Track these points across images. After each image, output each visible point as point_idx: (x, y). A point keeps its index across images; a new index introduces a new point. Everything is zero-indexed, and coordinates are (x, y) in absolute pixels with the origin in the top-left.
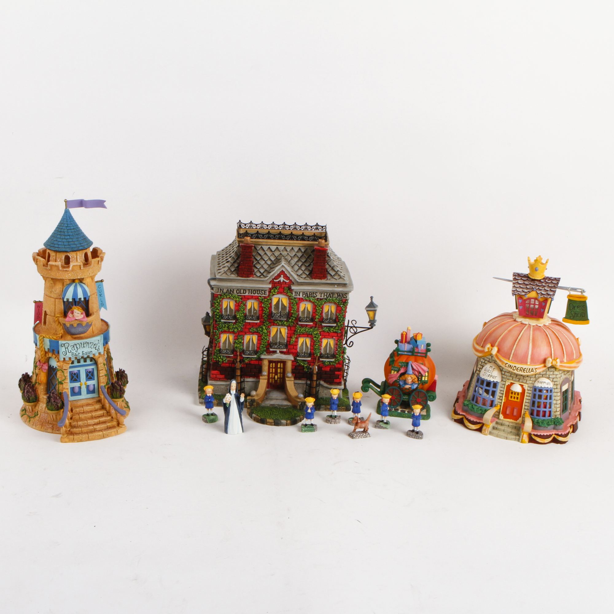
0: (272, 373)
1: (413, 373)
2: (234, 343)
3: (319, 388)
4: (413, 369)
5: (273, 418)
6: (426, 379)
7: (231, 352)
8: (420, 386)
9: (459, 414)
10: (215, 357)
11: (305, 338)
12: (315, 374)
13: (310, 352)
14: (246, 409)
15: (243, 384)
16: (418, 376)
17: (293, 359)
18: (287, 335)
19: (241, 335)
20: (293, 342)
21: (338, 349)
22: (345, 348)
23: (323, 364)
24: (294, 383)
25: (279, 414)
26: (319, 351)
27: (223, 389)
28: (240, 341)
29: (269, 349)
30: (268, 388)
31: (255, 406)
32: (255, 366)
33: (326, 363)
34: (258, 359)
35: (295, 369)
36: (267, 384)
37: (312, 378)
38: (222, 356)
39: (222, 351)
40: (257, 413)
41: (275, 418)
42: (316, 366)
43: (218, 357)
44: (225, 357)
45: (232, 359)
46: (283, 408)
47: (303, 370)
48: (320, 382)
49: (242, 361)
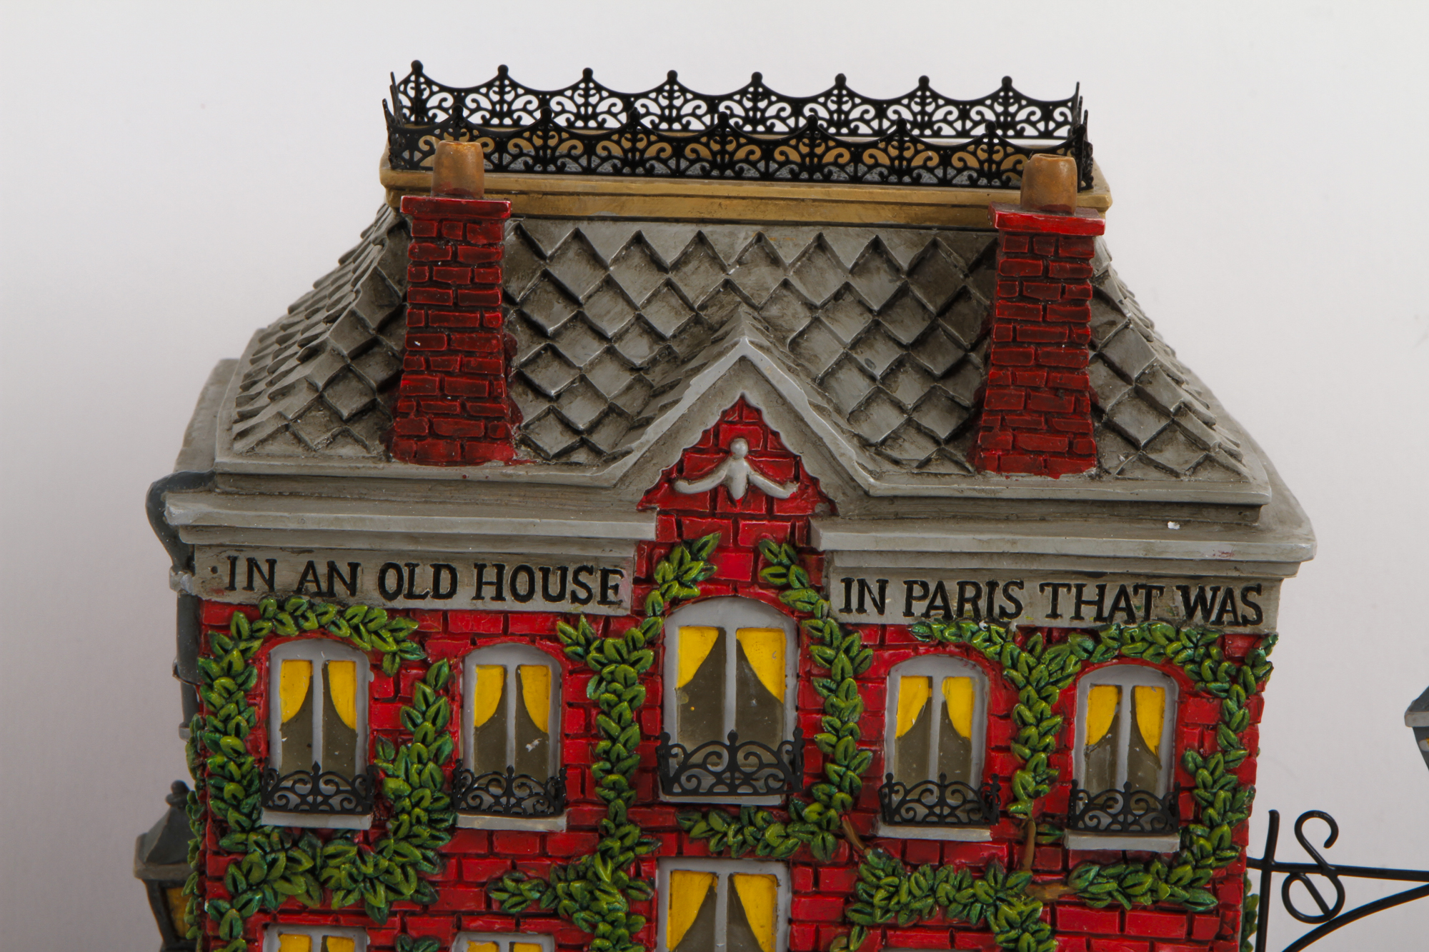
18: (792, 936)
19: (426, 937)
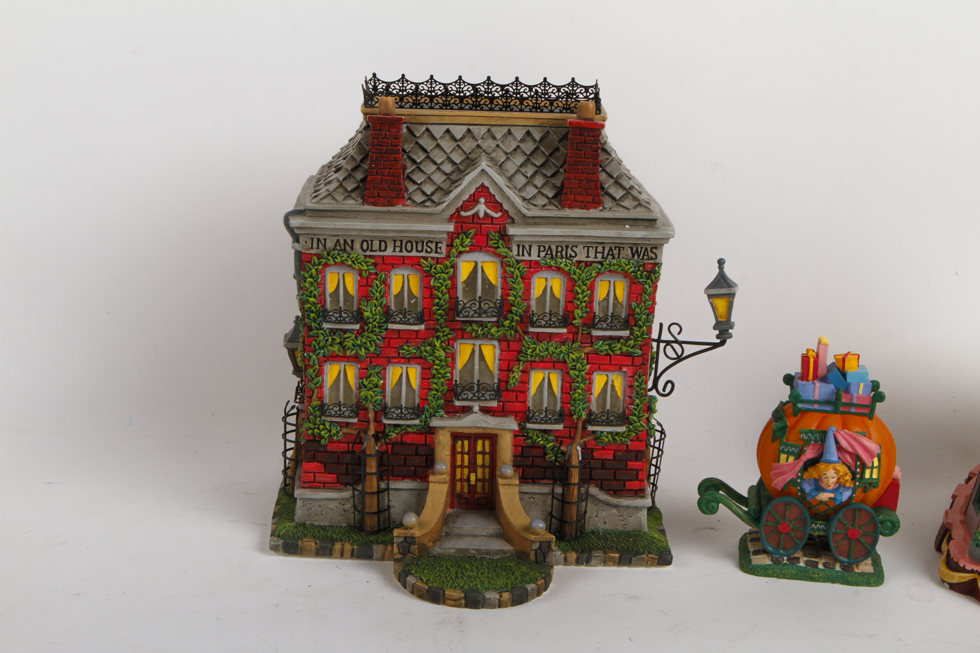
0: (462, 467)
1: (839, 458)
2: (360, 387)
3: (586, 506)
4: (839, 448)
5: (462, 587)
6: (875, 476)
7: (352, 411)
8: (858, 495)
9: (963, 570)
10: (312, 426)
11: (547, 372)
12: (575, 467)
13: (562, 408)
14: (392, 563)
15: (387, 498)
16: (853, 469)
17: (516, 427)
18: (500, 364)
19: (378, 365)
20: (516, 383)
21: (634, 401)
22: (653, 398)
23: (595, 440)
24: (521, 493)
25: (478, 575)
26: (585, 405)
27: (333, 510)
28: (374, 383)
29: (453, 402)
30: (452, 507)
31: (415, 555)
32: (417, 448)
33: (604, 438)
34: (424, 428)
35: (522, 456)
36: (447, 497)
37: (567, 478)
38: (328, 422)
39: (327, 410)
40: (420, 572)
41: (469, 585)
42: (579, 445)
43: (319, 425)
44: (336, 425)
45: (355, 430)
46: (490, 558)
47: (544, 458)
48: (588, 487)
49: (380, 434)
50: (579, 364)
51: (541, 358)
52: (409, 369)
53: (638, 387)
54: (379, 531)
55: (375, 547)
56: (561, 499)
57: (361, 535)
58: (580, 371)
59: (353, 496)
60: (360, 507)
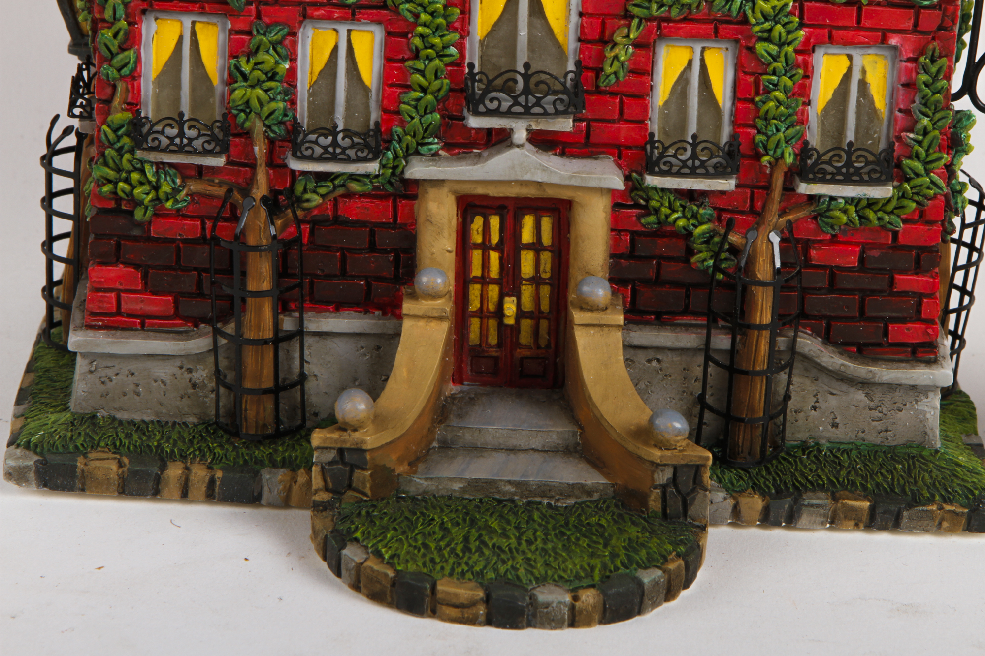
0: (484, 280)
2: (233, 77)
3: (789, 383)
5: (480, 574)
7: (213, 138)
10: (111, 174)
11: (698, 48)
12: (763, 284)
13: (733, 137)
14: (308, 513)
15: (297, 355)
17: (617, 183)
18: (582, 26)
19: (277, 23)
20: (621, 74)
21: (916, 122)
22: (963, 120)
23: (815, 218)
24: (628, 347)
25: (519, 544)
26: (791, 131)
27: (163, 382)
28: (266, 67)
29: (463, 118)
30: (458, 379)
31: (365, 494)
32: (372, 234)
33: (838, 213)
34: (390, 182)
35: (631, 255)
36: (445, 354)
37: (743, 312)
38: (152, 164)
39: (149, 133)
40: (375, 537)
41: (496, 570)
42: (775, 229)
43: (129, 172)
44: (172, 171)
45: (220, 185)
46: (549, 505)
47: (687, 261)
48: (796, 336)
49: (282, 198)
50: (779, 27)
51: (685, 10)
52: (354, 35)
53: (927, 85)
54: (277, 436)
55: (266, 475)
56: (728, 363)
57: (232, 444)
58: (781, 45)
59: (215, 350)
60: (230, 377)
